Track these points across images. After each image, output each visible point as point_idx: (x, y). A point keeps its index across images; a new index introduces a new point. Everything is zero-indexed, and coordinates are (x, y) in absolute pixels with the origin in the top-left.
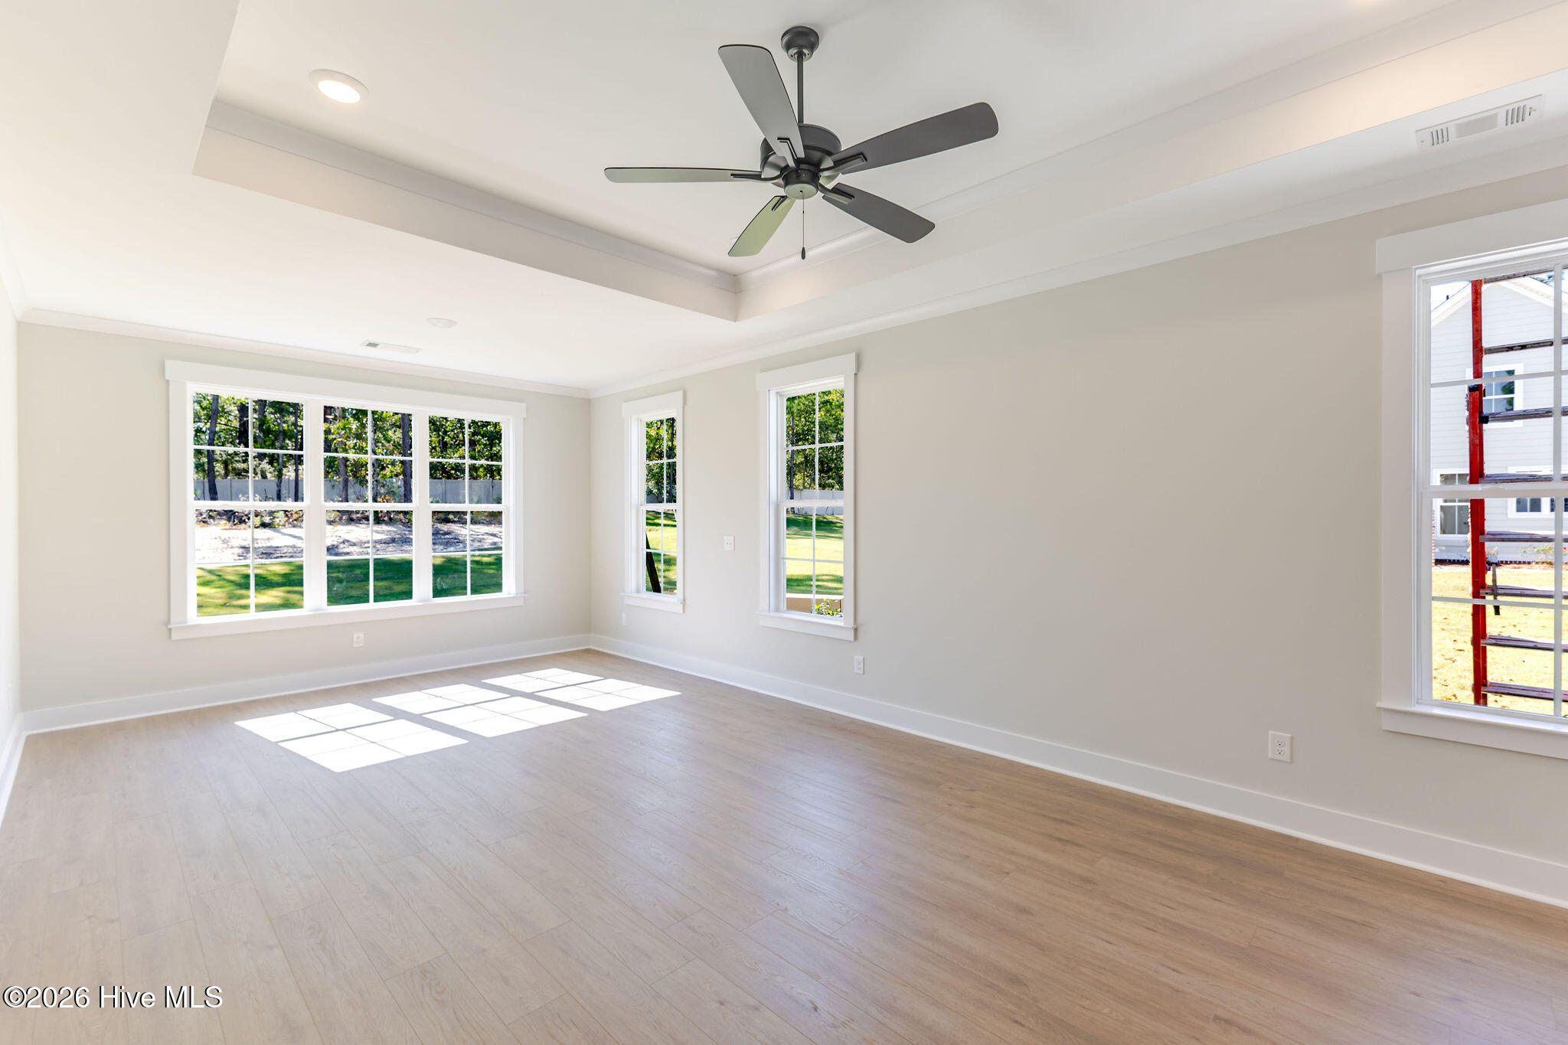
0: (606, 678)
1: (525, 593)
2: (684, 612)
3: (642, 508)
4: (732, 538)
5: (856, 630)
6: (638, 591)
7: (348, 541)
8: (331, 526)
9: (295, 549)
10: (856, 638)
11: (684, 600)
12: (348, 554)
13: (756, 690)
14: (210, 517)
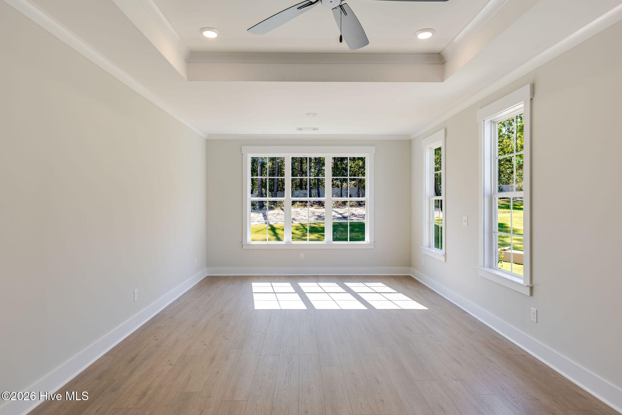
0: (399, 292)
1: (374, 242)
2: (446, 261)
3: (432, 199)
4: (467, 217)
5: (532, 288)
6: (430, 247)
7: (354, 214)
8: (351, 208)
9: (335, 217)
10: (531, 294)
11: (446, 254)
12: (352, 220)
13: (476, 317)
14: (314, 204)
